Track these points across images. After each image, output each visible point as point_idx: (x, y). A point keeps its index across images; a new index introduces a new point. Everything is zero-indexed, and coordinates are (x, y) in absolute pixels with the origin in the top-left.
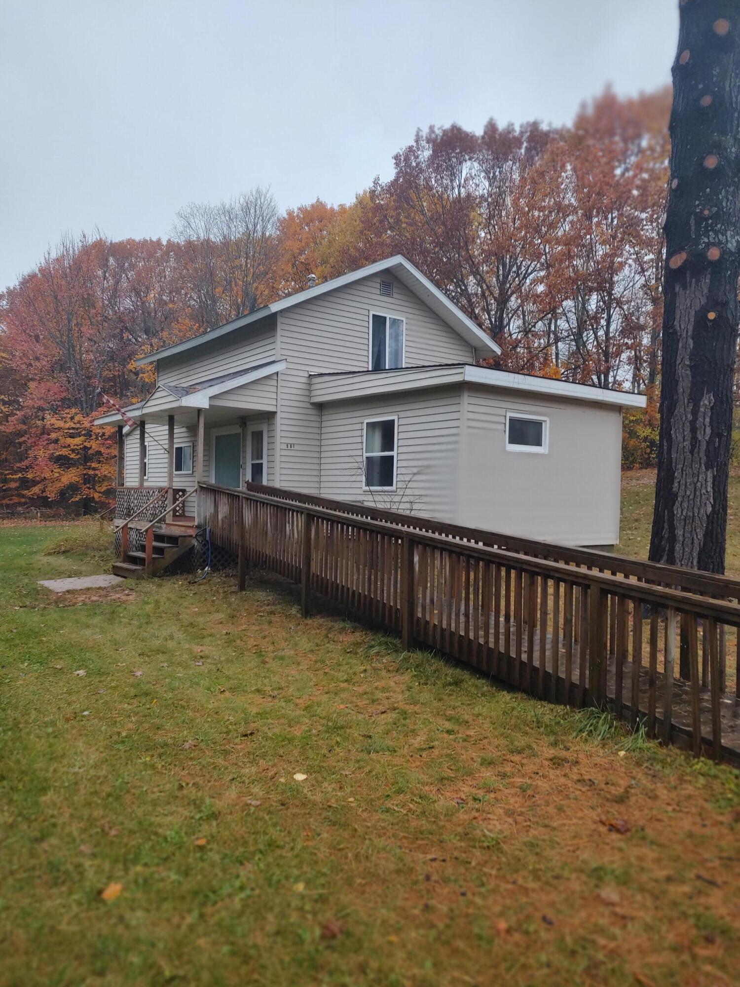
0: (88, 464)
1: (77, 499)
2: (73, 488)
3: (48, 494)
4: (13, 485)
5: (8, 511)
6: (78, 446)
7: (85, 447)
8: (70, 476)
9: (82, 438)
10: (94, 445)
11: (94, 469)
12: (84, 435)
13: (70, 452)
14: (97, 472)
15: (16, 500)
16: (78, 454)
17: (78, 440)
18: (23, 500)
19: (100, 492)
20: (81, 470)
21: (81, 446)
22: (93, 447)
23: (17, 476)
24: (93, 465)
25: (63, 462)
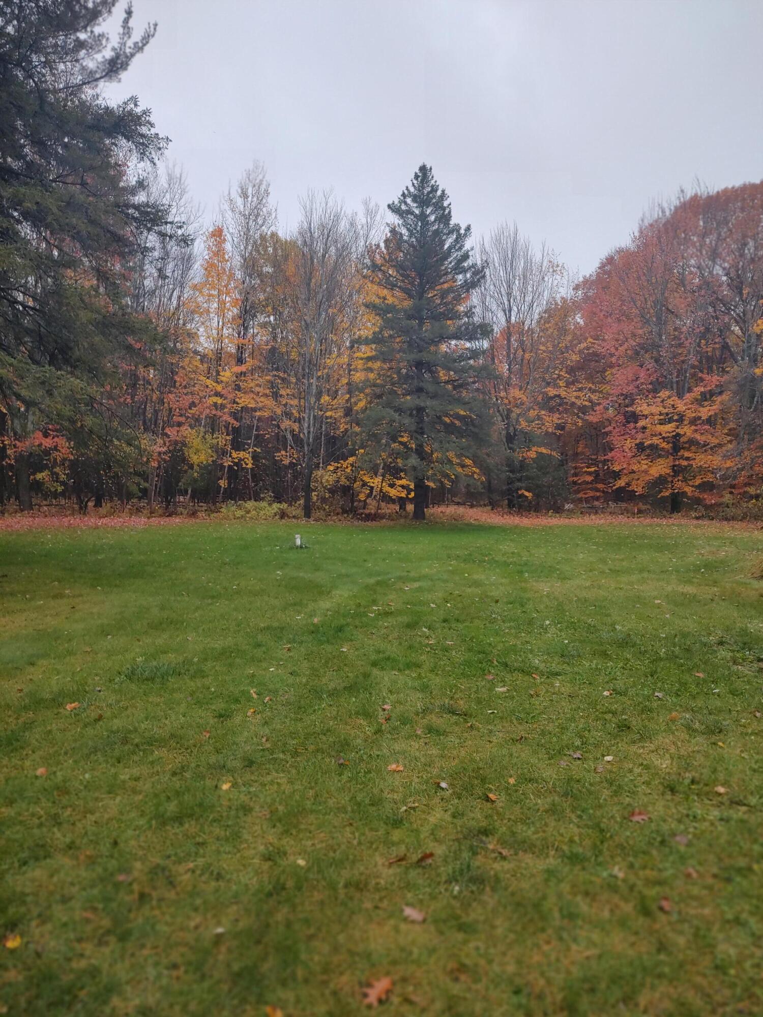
0: (679, 454)
1: (667, 494)
2: (661, 481)
3: (634, 487)
4: (589, 479)
5: (588, 505)
6: (670, 433)
7: (678, 435)
8: (660, 468)
9: (673, 424)
10: (687, 431)
11: (688, 459)
12: (676, 421)
13: (661, 441)
14: (691, 462)
15: (591, 494)
16: (668, 443)
17: (669, 427)
18: (598, 494)
19: (692, 486)
20: (670, 461)
21: (674, 433)
22: (688, 434)
23: (593, 469)
24: (687, 454)
25: (653, 452)
